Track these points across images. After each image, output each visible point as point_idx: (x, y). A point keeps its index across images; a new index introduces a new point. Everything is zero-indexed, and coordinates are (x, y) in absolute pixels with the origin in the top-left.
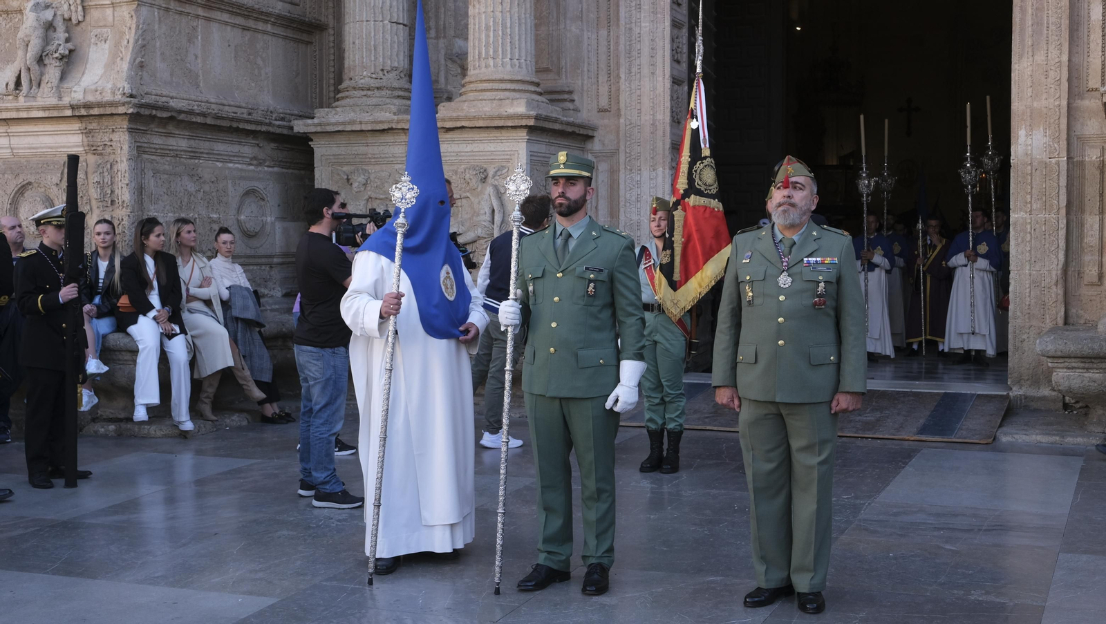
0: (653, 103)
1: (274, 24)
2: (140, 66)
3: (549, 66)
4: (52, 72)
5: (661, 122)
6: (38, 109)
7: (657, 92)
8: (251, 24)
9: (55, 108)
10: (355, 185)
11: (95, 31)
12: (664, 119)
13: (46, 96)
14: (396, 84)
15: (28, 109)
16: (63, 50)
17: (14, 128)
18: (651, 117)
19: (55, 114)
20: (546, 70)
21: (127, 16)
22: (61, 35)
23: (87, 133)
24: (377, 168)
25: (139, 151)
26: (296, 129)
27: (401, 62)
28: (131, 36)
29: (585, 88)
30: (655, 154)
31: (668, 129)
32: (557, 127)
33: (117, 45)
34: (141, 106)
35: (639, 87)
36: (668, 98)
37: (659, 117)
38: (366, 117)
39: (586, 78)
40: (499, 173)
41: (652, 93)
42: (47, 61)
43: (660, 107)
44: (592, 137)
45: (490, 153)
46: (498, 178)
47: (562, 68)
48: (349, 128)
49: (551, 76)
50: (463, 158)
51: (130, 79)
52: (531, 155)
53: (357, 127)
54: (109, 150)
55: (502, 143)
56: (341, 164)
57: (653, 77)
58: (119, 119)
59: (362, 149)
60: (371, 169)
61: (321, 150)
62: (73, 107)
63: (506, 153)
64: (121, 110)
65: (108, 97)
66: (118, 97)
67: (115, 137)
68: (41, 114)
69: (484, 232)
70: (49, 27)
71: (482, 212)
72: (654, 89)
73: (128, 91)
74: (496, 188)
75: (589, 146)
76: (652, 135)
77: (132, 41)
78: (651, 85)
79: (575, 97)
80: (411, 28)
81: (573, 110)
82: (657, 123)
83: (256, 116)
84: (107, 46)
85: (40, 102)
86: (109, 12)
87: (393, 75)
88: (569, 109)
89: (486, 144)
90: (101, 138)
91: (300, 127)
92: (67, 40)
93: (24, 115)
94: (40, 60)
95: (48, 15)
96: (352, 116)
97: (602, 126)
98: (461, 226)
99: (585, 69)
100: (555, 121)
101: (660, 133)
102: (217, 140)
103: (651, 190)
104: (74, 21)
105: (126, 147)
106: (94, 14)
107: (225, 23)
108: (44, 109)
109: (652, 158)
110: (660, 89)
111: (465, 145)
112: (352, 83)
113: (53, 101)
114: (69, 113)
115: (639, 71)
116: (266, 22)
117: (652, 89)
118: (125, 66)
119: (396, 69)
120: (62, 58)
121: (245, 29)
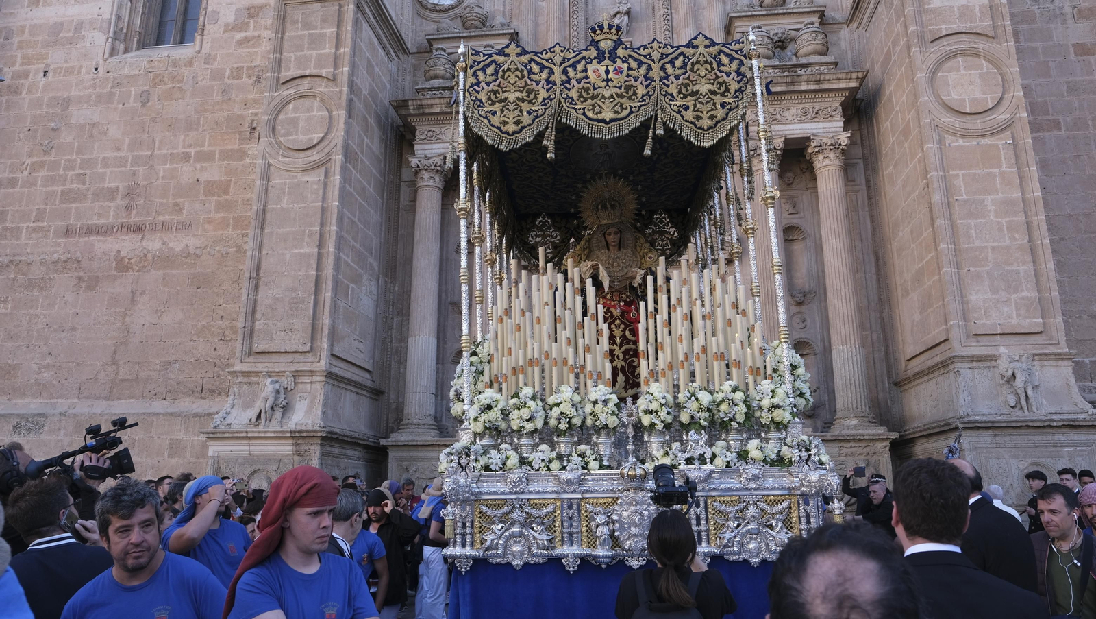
1: (367, 391)
2: (324, 413)
4: (278, 414)
6: (271, 432)
8: (359, 391)
9: (281, 432)
10: (411, 471)
11: (299, 395)
13: (274, 426)
14: (431, 423)
15: (265, 432)
16: (284, 403)
17: (252, 441)
19: (281, 435)
21: (319, 389)
22: (282, 396)
23: (296, 445)
24: (422, 463)
25: (323, 454)
26: (381, 443)
27: (432, 412)
28: (320, 398)
33: (312, 402)
34: (328, 432)
38: (417, 438)
42: (275, 408)
48: (410, 444)
51: (322, 419)
53: (415, 443)
54: (307, 454)
56: (402, 461)
58: (315, 439)
59: (415, 454)
60: (419, 464)
61: (392, 454)
62: (291, 432)
64: (319, 434)
65: (310, 428)
66: (317, 428)
67: (312, 447)
68: (272, 435)
70: (278, 392)
73: (322, 424)
77: (321, 400)
80: (436, 396)
83: (361, 437)
84: (306, 402)
85: (271, 429)
86: (308, 386)
87: (429, 418)
90: (304, 447)
91: (383, 442)
92: (285, 399)
93: (263, 435)
94: (272, 408)
95: (277, 386)
96: (410, 438)
102: (348, 449)
104: (289, 389)
105: (318, 453)
106: (300, 386)
107: (351, 391)
108: (274, 432)
112: (410, 421)
113: (279, 429)
114: (289, 435)
116: (364, 390)
118: (319, 413)
119: (430, 415)
120: (284, 406)
121: (358, 394)
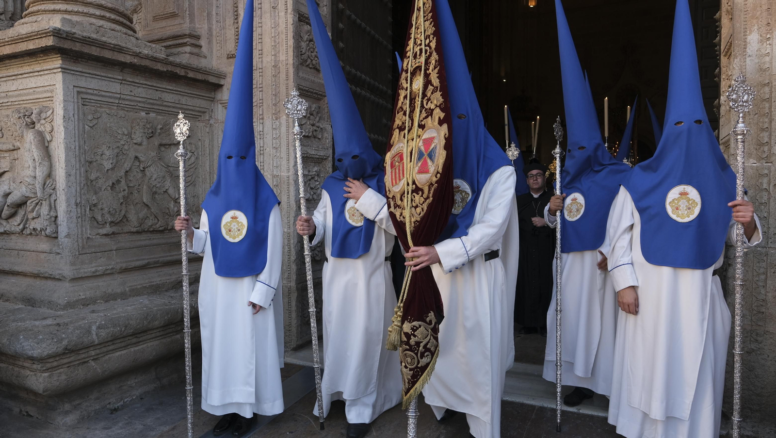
0: (275, 42)
3: (175, 10)
5: (284, 63)
7: (280, 29)
12: (287, 60)
18: (273, 57)
20: (173, 15)
29: (214, 33)
30: (278, 100)
31: (291, 71)
32: (128, 59)
35: (260, 25)
36: (291, 35)
37: (282, 57)
39: (214, 22)
40: (43, 115)
41: (273, 30)
43: (282, 46)
44: (221, 86)
45: (31, 90)
46: (43, 122)
47: (186, 11)
49: (177, 21)
50: (13, 100)
52: (78, 92)
55: (41, 75)
57: (275, 12)
63: (46, 88)
69: (28, 190)
71: (27, 165)
72: (276, 26)
74: (41, 135)
75: (219, 96)
76: (273, 79)
78: (273, 21)
79: (203, 42)
81: (190, 53)
82: (280, 64)
88: (186, 53)
89: (28, 79)
97: (230, 73)
98: (12, 183)
99: (214, 13)
100: (119, 49)
101: (283, 76)
103: (274, 141)
109: (275, 105)
110: (282, 27)
111: (11, 82)
115: (260, 6)
117: (273, 26)
